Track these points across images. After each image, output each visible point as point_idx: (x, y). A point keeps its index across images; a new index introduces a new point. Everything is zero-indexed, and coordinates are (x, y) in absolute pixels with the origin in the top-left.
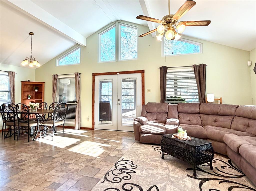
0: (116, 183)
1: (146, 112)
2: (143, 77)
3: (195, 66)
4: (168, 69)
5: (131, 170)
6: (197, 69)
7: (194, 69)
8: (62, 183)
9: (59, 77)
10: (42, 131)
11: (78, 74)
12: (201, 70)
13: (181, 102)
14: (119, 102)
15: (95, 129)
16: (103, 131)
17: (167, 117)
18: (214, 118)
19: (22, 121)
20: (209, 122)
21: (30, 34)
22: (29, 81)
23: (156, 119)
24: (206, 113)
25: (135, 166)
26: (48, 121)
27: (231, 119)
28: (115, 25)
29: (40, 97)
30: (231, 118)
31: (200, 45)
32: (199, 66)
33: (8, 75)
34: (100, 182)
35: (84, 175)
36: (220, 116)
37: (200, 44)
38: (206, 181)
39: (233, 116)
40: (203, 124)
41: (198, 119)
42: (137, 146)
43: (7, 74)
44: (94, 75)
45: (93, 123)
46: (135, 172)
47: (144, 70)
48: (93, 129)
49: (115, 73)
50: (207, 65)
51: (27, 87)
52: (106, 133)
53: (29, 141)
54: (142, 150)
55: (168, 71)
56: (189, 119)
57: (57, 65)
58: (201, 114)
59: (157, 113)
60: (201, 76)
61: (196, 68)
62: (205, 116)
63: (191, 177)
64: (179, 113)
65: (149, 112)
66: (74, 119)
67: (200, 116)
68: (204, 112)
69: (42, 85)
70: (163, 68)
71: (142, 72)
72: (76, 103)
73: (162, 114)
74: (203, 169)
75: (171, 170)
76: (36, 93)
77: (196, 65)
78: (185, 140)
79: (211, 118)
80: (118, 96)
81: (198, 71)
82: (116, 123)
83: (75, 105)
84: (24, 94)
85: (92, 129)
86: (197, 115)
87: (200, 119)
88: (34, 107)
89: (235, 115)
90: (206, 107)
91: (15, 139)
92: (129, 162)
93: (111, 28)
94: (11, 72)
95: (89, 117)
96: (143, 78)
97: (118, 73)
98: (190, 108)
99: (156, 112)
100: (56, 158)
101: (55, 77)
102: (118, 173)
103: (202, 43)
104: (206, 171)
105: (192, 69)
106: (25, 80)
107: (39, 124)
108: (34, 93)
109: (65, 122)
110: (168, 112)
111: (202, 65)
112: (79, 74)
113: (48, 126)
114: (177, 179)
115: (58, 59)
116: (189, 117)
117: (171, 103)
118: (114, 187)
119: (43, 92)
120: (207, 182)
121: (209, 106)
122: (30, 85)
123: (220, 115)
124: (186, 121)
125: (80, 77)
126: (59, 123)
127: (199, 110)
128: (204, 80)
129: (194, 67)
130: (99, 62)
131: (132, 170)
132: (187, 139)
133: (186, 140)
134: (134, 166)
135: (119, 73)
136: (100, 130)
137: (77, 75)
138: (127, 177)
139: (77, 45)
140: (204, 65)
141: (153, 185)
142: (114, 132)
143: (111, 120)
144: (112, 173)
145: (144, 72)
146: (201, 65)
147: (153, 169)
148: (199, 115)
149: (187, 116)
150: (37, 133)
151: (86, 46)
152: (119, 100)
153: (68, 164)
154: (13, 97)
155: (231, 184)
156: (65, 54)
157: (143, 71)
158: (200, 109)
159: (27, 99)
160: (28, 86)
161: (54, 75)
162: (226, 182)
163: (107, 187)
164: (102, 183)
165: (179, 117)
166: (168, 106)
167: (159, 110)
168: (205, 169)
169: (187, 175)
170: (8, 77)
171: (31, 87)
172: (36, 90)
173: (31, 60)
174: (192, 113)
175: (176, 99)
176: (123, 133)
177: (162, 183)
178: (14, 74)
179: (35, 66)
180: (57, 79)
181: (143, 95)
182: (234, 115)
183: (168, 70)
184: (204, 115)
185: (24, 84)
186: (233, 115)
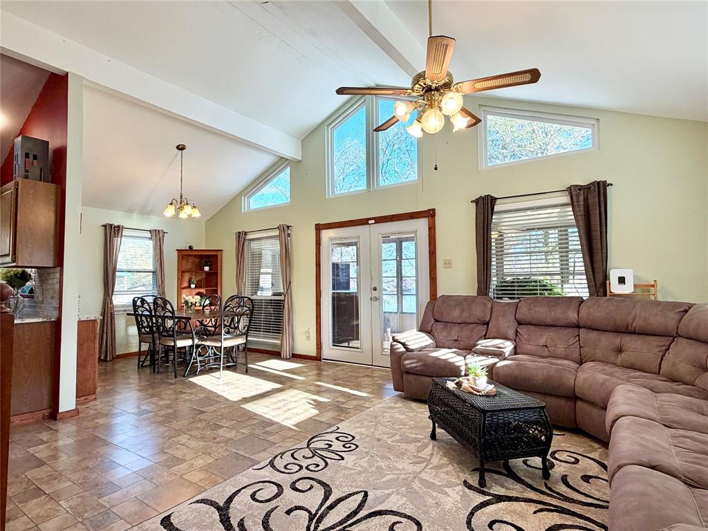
0: (286, 473)
1: (433, 321)
2: (432, 229)
3: (573, 188)
4: (498, 201)
5: (337, 454)
6: (581, 198)
7: (569, 197)
8: (187, 458)
9: (250, 237)
10: (202, 356)
11: (286, 229)
12: (593, 200)
13: (536, 294)
14: (375, 294)
15: (324, 359)
16: (339, 365)
17: (485, 335)
18: (616, 340)
19: (165, 334)
20: (599, 354)
21: (178, 147)
22: (190, 247)
23: (455, 340)
24: (594, 327)
25: (353, 447)
26: (215, 337)
27: (664, 346)
28: (365, 101)
29: (214, 283)
30: (664, 341)
31: (594, 125)
32: (586, 189)
33: (151, 239)
34: (255, 467)
35: (235, 451)
36: (635, 337)
37: (594, 122)
38: (500, 502)
39: (672, 336)
40: (585, 357)
41: (572, 341)
42: (393, 405)
43: (149, 235)
44: (319, 228)
45: (319, 346)
46: (343, 459)
47: (434, 210)
48: (318, 358)
49: (364, 222)
50: (612, 185)
51: (188, 261)
52: (343, 370)
53: (176, 377)
54: (397, 415)
55: (496, 208)
56: (544, 341)
57: (244, 209)
58: (581, 330)
59: (461, 323)
60: (592, 216)
61: (578, 196)
62: (593, 335)
63: (470, 487)
64: (520, 323)
65: (439, 320)
66: (280, 333)
67: (578, 335)
68: (589, 323)
69: (216, 256)
70: (481, 201)
71: (430, 214)
72: (282, 298)
73: (471, 326)
74: (520, 475)
75: (431, 466)
76: (207, 273)
77: (577, 186)
78: (476, 393)
79: (607, 341)
80: (372, 278)
81: (582, 203)
82: (370, 347)
83: (280, 300)
84: (182, 276)
85: (316, 360)
86: (570, 330)
87: (578, 342)
88: (190, 304)
89: (677, 333)
90: (595, 308)
91: (154, 372)
92: (346, 437)
93: (353, 110)
94: (156, 231)
95: (310, 331)
96: (433, 232)
97: (370, 222)
98: (550, 311)
99: (459, 321)
100: (205, 412)
101: (241, 237)
102: (304, 457)
103: (598, 119)
104: (527, 480)
105: (566, 199)
106: (185, 247)
107: (196, 341)
108: (204, 276)
109: (248, 339)
110: (489, 321)
111: (594, 186)
112: (288, 227)
113: (215, 347)
114: (430, 485)
115: (246, 195)
116: (545, 337)
117: (508, 298)
118: (277, 480)
119: (219, 271)
120: (502, 505)
121: (605, 305)
122: (195, 256)
123: (634, 333)
124: (534, 347)
125: (289, 235)
126: (234, 340)
127: (576, 316)
128: (601, 229)
129: (571, 194)
130: (329, 195)
131: (339, 453)
132: (479, 392)
133: (478, 394)
134: (350, 447)
135: (373, 221)
136: (334, 363)
137: (285, 231)
138: (318, 466)
139: (282, 161)
140: (601, 183)
141: (361, 490)
142: (364, 368)
143: (358, 339)
144: (292, 455)
145: (435, 216)
146: (593, 184)
147: (389, 459)
148: (575, 331)
149: (539, 334)
150: (192, 361)
151: (300, 159)
152: (375, 289)
153: (218, 427)
154: (160, 282)
155: (568, 520)
156: (260, 182)
157: (431, 212)
158: (580, 315)
159: (189, 287)
160: (191, 260)
161: (240, 233)
162: (557, 511)
163: (263, 478)
164: (258, 469)
165: (517, 335)
166: (489, 306)
167: (466, 314)
168: (525, 476)
169: (465, 482)
170: (151, 242)
171: (197, 260)
172: (207, 269)
173: (181, 203)
174: (557, 326)
175: (525, 286)
176: (383, 373)
177: (387, 489)
178: (161, 235)
179: (190, 216)
180: (243, 243)
181: (433, 276)
182: (675, 334)
183: (495, 206)
184: (591, 331)
185: (184, 255)
186: (671, 334)
